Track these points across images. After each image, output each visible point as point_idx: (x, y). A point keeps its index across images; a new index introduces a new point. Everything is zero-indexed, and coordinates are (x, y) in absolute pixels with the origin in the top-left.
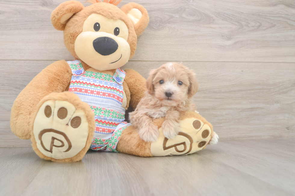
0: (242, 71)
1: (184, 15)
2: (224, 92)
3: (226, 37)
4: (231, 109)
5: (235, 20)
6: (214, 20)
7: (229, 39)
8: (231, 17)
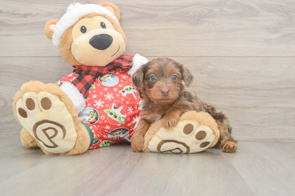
0: (290, 67)
1: (225, 9)
2: (268, 90)
3: (272, 30)
4: (276, 108)
5: (283, 11)
6: (258, 12)
7: (276, 31)
8: (278, 8)
